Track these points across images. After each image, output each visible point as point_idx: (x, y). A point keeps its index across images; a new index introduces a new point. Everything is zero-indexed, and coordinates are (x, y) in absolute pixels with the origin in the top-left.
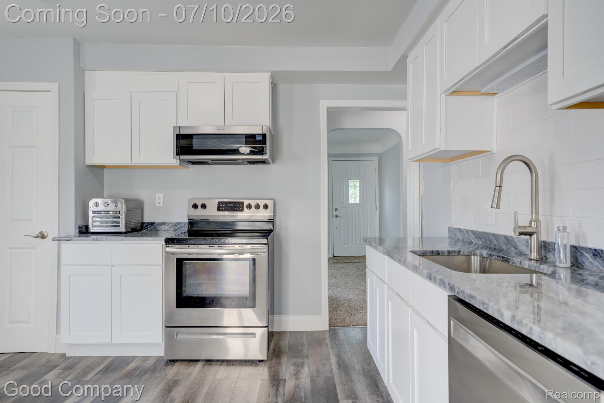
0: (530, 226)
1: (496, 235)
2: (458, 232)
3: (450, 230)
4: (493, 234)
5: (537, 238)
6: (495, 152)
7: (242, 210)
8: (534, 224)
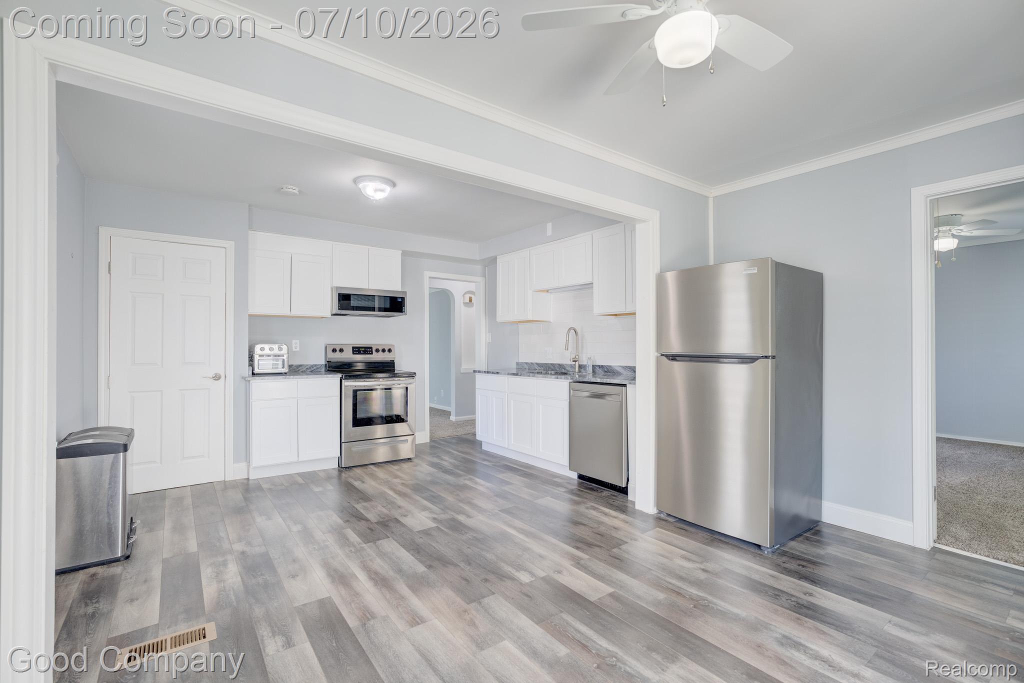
0: (576, 358)
1: (553, 364)
2: (525, 365)
3: (518, 364)
4: (551, 364)
5: (578, 363)
6: (552, 321)
7: (372, 354)
8: (577, 357)
